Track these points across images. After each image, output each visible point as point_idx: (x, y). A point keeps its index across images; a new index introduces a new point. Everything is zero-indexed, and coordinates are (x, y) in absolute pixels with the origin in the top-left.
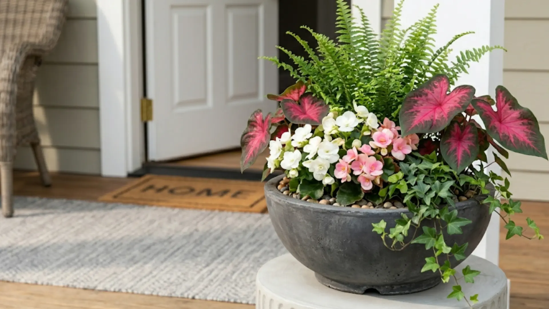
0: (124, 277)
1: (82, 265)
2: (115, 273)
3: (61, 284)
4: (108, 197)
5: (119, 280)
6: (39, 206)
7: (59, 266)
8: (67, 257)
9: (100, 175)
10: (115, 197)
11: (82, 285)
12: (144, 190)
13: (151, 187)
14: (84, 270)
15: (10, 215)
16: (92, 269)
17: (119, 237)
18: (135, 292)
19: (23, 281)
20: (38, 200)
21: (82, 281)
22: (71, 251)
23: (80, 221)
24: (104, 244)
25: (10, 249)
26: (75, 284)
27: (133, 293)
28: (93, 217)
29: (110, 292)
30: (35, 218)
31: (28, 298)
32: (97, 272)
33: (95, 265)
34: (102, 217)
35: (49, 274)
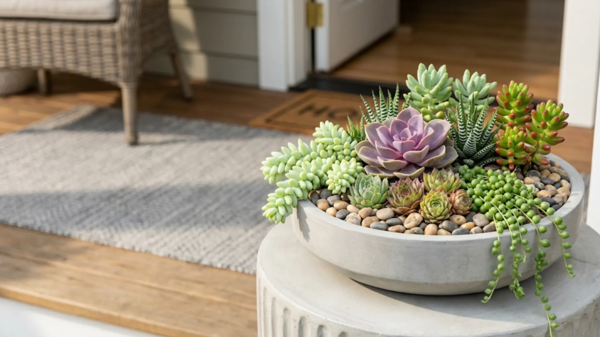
0: (238, 246)
1: (195, 224)
2: (230, 238)
3: (161, 254)
4: (260, 120)
5: (233, 249)
6: (174, 130)
7: (168, 224)
8: (182, 210)
9: (256, 88)
10: (268, 121)
11: (186, 256)
12: (302, 112)
13: (310, 108)
14: (195, 231)
15: (135, 143)
16: (204, 231)
17: (250, 181)
18: (246, 271)
19: (119, 245)
20: (174, 121)
21: (188, 249)
22: (189, 200)
23: (212, 154)
24: (230, 191)
25: (121, 194)
26: (178, 254)
27: (243, 272)
28: (228, 148)
29: (217, 268)
30: (164, 147)
31: (117, 273)
32: (208, 236)
33: (210, 223)
34: (239, 149)
35: (152, 236)
